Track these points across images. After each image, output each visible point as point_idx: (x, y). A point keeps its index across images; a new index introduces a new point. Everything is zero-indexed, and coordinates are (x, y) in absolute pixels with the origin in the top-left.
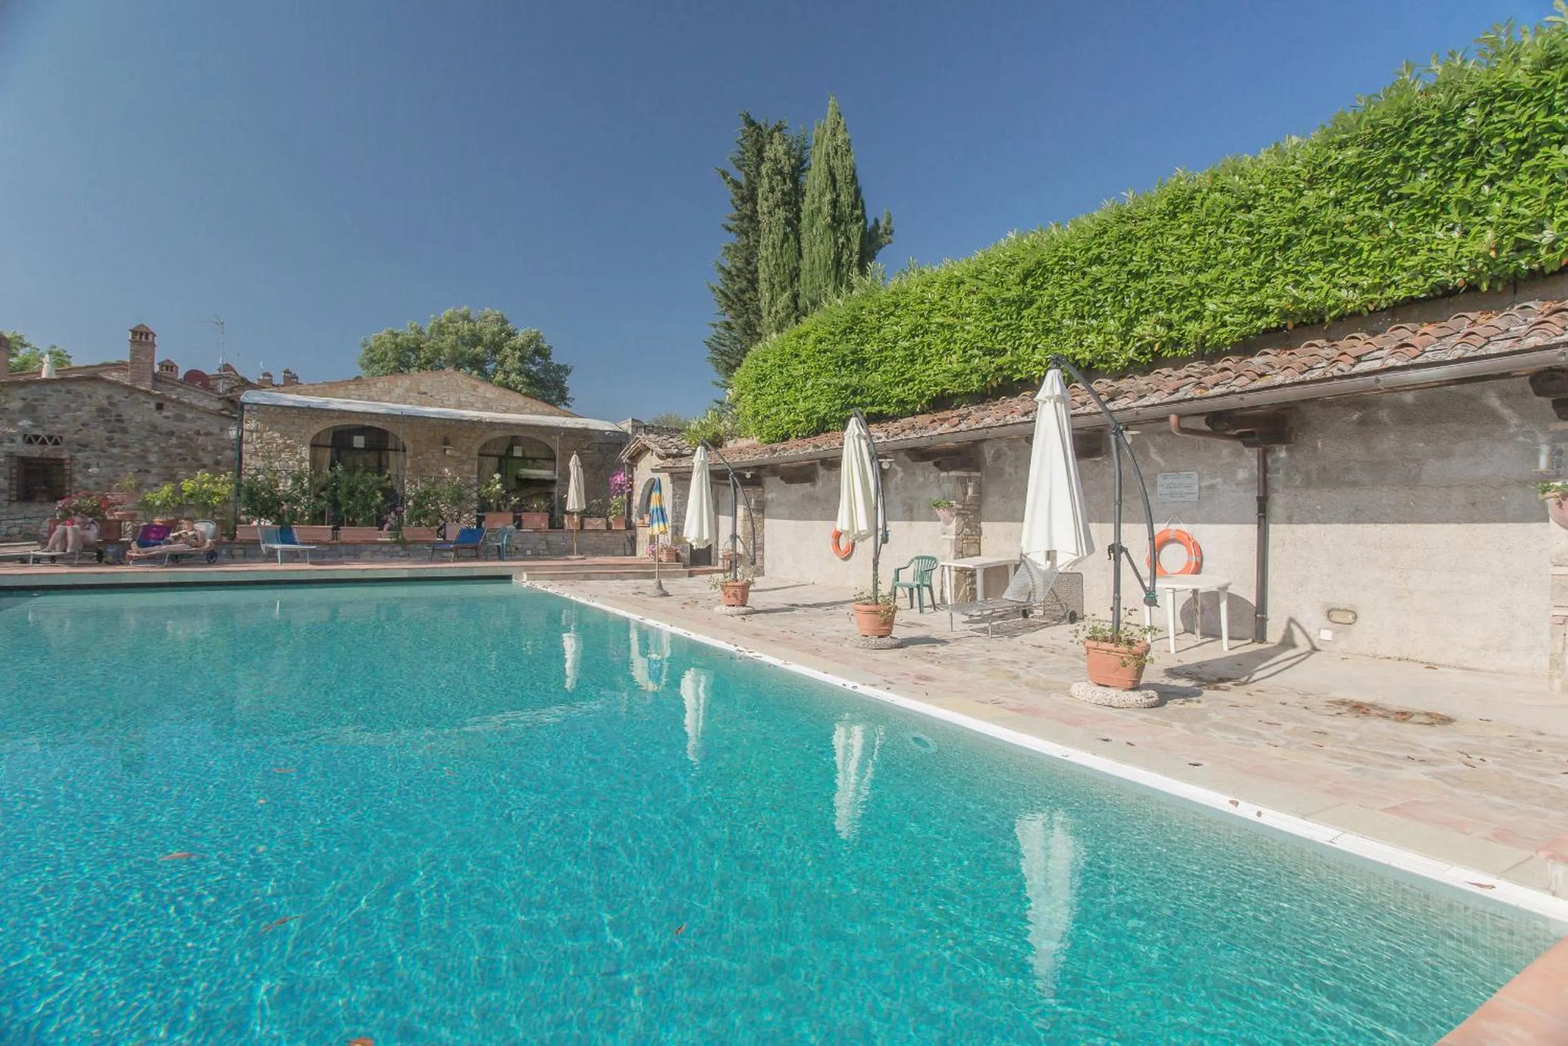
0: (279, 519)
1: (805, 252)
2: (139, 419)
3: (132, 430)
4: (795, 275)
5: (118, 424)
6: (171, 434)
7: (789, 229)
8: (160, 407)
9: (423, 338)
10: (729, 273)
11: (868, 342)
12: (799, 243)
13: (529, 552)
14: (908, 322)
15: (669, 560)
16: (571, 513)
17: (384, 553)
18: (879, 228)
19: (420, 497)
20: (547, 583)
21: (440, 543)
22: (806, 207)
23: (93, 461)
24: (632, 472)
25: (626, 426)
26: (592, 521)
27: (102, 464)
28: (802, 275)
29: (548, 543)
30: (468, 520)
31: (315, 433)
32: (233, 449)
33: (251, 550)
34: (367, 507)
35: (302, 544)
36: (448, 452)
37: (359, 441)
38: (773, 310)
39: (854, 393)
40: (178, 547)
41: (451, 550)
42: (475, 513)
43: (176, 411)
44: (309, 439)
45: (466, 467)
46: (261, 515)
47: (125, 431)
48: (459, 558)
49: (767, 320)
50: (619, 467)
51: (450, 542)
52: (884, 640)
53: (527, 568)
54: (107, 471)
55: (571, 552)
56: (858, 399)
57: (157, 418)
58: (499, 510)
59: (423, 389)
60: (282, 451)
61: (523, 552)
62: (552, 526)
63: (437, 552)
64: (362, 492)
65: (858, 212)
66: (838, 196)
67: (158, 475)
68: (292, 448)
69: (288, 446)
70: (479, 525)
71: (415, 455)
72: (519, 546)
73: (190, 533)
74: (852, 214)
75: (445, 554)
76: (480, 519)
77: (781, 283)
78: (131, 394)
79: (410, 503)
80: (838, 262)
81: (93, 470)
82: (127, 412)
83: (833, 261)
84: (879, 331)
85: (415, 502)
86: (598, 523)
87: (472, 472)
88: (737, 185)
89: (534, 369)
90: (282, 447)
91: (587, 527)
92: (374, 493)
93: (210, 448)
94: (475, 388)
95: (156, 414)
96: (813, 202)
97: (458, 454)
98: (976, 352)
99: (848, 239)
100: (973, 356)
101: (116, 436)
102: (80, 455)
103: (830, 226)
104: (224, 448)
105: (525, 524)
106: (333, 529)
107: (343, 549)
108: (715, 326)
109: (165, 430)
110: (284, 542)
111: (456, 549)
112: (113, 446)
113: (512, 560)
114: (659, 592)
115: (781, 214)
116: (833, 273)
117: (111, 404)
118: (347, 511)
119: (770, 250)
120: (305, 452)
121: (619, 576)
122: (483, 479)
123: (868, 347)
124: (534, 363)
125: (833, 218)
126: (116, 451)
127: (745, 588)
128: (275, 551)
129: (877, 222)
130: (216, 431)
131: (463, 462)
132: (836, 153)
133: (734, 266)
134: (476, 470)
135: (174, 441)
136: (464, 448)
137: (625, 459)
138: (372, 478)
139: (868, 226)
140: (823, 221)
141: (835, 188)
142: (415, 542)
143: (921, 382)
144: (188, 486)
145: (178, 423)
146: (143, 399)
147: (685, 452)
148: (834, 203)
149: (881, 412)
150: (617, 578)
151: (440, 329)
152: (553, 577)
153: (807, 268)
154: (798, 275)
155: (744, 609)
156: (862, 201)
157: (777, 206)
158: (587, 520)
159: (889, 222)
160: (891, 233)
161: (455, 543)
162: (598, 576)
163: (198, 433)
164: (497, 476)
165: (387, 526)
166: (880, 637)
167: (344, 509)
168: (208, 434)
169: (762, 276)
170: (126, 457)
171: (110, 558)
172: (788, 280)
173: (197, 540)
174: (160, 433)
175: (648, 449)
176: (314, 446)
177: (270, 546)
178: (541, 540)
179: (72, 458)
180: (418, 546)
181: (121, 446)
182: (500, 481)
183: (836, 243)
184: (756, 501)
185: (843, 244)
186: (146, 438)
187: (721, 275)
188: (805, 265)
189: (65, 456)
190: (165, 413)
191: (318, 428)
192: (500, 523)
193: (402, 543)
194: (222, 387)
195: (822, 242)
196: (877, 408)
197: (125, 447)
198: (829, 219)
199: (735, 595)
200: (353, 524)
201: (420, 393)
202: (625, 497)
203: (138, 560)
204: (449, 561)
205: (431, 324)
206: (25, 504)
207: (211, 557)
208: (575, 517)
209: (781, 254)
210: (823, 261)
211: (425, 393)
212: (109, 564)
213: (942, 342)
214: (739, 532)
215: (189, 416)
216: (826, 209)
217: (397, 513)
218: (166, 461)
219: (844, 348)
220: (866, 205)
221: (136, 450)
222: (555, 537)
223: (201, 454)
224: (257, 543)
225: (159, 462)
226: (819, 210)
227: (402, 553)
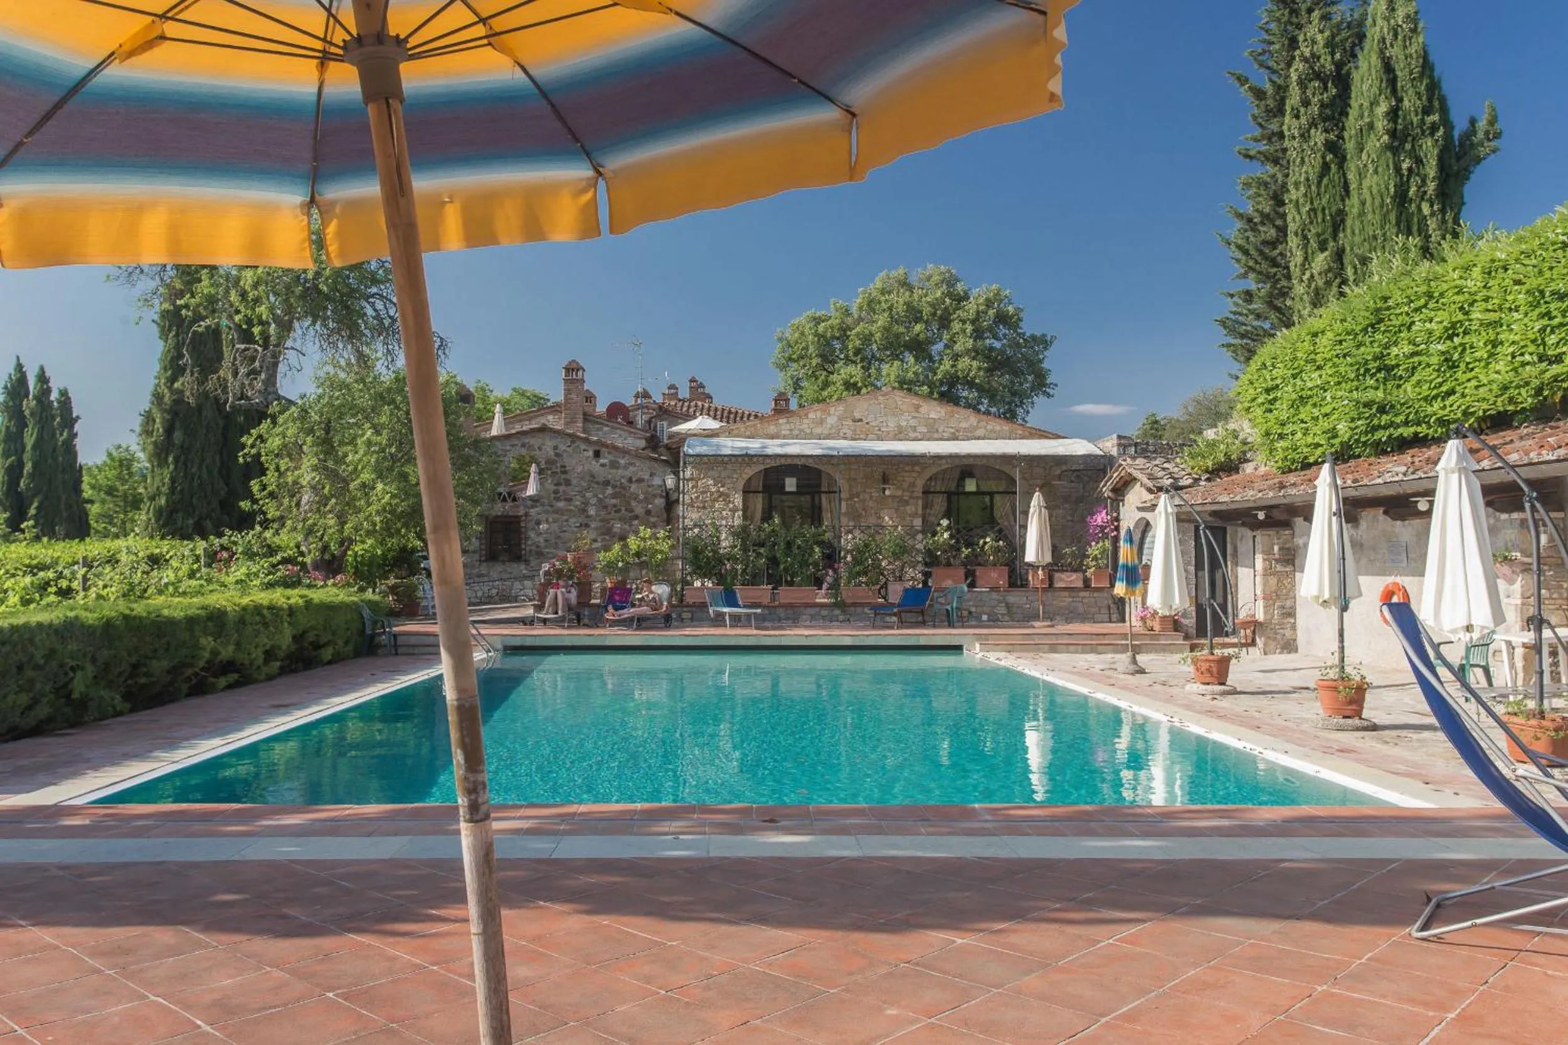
0: (721, 579)
1: (1353, 187)
2: (580, 469)
3: (574, 482)
4: (1338, 223)
5: (563, 476)
6: (607, 483)
7: (1329, 157)
8: (597, 454)
9: (849, 320)
10: (1250, 220)
11: (1396, 344)
12: (1344, 175)
13: (985, 617)
14: (1442, 319)
15: (1163, 630)
16: (1033, 567)
17: (823, 617)
18: (1474, 132)
19: (859, 552)
20: (1002, 655)
21: (881, 606)
22: (1352, 123)
23: (543, 517)
24: (1118, 511)
25: (1110, 446)
26: (1064, 576)
27: (551, 520)
28: (1349, 222)
29: (1007, 604)
30: (913, 575)
31: (746, 477)
32: (661, 496)
33: (697, 613)
34: (804, 564)
35: (745, 606)
36: (887, 493)
37: (791, 484)
38: (1308, 275)
39: (1382, 410)
40: (645, 610)
41: (895, 614)
42: (920, 567)
43: (611, 457)
44: (741, 485)
45: (910, 509)
46: (705, 576)
47: (568, 483)
48: (902, 624)
49: (1299, 289)
50: (1100, 501)
51: (893, 605)
52: (1349, 721)
53: (979, 636)
54: (555, 527)
55: (1036, 617)
56: (1385, 419)
57: (595, 466)
58: (949, 565)
59: (857, 415)
60: (716, 500)
61: (979, 619)
62: (1012, 584)
63: (879, 614)
64: (799, 547)
65: (1435, 117)
66: (1400, 100)
67: (596, 529)
68: (725, 496)
69: (721, 494)
70: (925, 583)
71: (851, 497)
72: (973, 609)
73: (651, 596)
74: (1423, 121)
75: (888, 619)
76: (927, 575)
77: (1318, 235)
78: (573, 442)
79: (849, 558)
80: (1402, 197)
81: (543, 527)
82: (570, 462)
83: (1394, 198)
84: (1409, 329)
85: (854, 558)
86: (1073, 579)
87: (914, 515)
88: (1259, 94)
89: (997, 345)
90: (715, 495)
91: (1058, 585)
92: (812, 549)
93: (642, 497)
94: (917, 408)
95: (594, 462)
96: (1362, 116)
97: (899, 493)
98: (1527, 358)
99: (1419, 161)
100: (1524, 364)
101: (562, 488)
102: (533, 511)
103: (1389, 147)
104: (655, 496)
105: (979, 582)
106: (773, 589)
107: (781, 612)
108: (1232, 296)
109: (601, 479)
110: (729, 606)
111: (900, 612)
112: (558, 499)
113: (963, 627)
114: (1132, 668)
115: (1318, 137)
116: (1393, 217)
117: (557, 455)
118: (786, 570)
119: (1302, 189)
120: (738, 500)
121: (1093, 649)
122: (930, 529)
123: (1395, 351)
124: (996, 337)
125: (1393, 134)
126: (561, 504)
127: (1224, 663)
128: (723, 615)
129: (1473, 122)
130: (647, 477)
131: (907, 503)
132: (1396, 35)
133: (1257, 211)
134: (920, 512)
135: (610, 491)
136: (906, 485)
137: (1106, 491)
138: (810, 531)
139: (1456, 134)
140: (1377, 141)
141: (1394, 91)
142: (854, 605)
143: (1463, 396)
144: (633, 543)
145: (614, 471)
146: (583, 447)
147: (1182, 483)
148: (1393, 114)
149: (1416, 434)
150: (1092, 651)
151: (871, 304)
152: (1010, 649)
153: (1355, 211)
154: (1343, 221)
155: (1222, 688)
156: (1443, 101)
157: (1313, 124)
158: (1057, 575)
159: (1492, 122)
160: (1498, 135)
161: (899, 605)
162: (1068, 648)
163: (630, 480)
164: (945, 522)
165: (825, 586)
166: (1344, 717)
167: (782, 567)
168: (640, 481)
169: (1292, 227)
170: (571, 511)
171: (586, 621)
172: (1330, 230)
173: (656, 604)
174: (597, 483)
175: (1135, 479)
176: (747, 492)
177: (719, 609)
178: (1000, 602)
179: (526, 515)
180: (859, 610)
181: (566, 499)
182: (949, 528)
183: (1398, 169)
184: (1280, 549)
185: (1410, 170)
186: (587, 489)
187: (1239, 224)
188: (1353, 205)
189: (521, 512)
190: (602, 461)
191: (749, 472)
192: (950, 581)
193: (841, 605)
194: (640, 419)
195: (1376, 172)
196: (1412, 430)
197: (569, 500)
198: (1386, 137)
199: (1209, 671)
200: (791, 584)
201: (854, 421)
202: (1108, 544)
203: (614, 623)
204: (892, 628)
205: (859, 301)
206: (491, 564)
207: (667, 621)
208: (1040, 572)
209: (1319, 194)
210: (1377, 202)
211: (861, 420)
212: (587, 626)
213: (1485, 344)
214: (1259, 592)
215: (622, 462)
216: (1381, 124)
217: (835, 571)
218: (603, 513)
219: (1368, 352)
220: (1451, 103)
221: (578, 503)
222: (1016, 598)
223: (633, 503)
224: (704, 606)
225: (597, 515)
226: (1371, 126)
227: (841, 618)
